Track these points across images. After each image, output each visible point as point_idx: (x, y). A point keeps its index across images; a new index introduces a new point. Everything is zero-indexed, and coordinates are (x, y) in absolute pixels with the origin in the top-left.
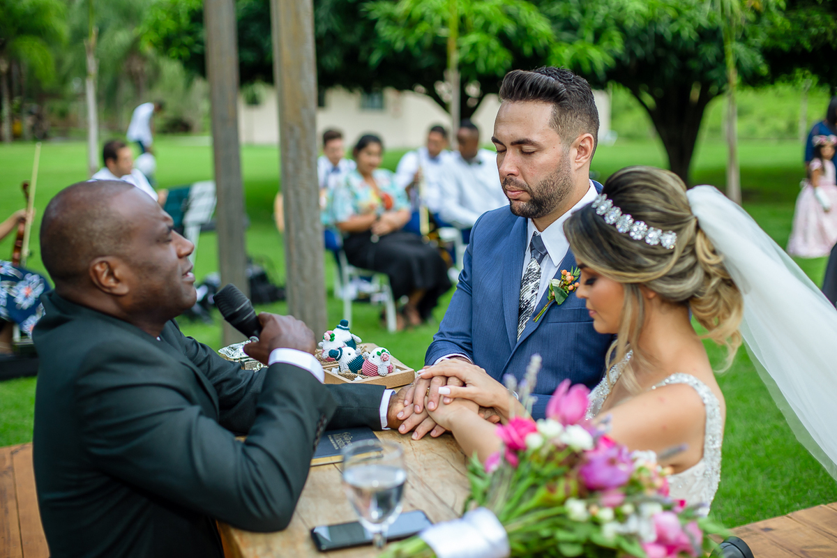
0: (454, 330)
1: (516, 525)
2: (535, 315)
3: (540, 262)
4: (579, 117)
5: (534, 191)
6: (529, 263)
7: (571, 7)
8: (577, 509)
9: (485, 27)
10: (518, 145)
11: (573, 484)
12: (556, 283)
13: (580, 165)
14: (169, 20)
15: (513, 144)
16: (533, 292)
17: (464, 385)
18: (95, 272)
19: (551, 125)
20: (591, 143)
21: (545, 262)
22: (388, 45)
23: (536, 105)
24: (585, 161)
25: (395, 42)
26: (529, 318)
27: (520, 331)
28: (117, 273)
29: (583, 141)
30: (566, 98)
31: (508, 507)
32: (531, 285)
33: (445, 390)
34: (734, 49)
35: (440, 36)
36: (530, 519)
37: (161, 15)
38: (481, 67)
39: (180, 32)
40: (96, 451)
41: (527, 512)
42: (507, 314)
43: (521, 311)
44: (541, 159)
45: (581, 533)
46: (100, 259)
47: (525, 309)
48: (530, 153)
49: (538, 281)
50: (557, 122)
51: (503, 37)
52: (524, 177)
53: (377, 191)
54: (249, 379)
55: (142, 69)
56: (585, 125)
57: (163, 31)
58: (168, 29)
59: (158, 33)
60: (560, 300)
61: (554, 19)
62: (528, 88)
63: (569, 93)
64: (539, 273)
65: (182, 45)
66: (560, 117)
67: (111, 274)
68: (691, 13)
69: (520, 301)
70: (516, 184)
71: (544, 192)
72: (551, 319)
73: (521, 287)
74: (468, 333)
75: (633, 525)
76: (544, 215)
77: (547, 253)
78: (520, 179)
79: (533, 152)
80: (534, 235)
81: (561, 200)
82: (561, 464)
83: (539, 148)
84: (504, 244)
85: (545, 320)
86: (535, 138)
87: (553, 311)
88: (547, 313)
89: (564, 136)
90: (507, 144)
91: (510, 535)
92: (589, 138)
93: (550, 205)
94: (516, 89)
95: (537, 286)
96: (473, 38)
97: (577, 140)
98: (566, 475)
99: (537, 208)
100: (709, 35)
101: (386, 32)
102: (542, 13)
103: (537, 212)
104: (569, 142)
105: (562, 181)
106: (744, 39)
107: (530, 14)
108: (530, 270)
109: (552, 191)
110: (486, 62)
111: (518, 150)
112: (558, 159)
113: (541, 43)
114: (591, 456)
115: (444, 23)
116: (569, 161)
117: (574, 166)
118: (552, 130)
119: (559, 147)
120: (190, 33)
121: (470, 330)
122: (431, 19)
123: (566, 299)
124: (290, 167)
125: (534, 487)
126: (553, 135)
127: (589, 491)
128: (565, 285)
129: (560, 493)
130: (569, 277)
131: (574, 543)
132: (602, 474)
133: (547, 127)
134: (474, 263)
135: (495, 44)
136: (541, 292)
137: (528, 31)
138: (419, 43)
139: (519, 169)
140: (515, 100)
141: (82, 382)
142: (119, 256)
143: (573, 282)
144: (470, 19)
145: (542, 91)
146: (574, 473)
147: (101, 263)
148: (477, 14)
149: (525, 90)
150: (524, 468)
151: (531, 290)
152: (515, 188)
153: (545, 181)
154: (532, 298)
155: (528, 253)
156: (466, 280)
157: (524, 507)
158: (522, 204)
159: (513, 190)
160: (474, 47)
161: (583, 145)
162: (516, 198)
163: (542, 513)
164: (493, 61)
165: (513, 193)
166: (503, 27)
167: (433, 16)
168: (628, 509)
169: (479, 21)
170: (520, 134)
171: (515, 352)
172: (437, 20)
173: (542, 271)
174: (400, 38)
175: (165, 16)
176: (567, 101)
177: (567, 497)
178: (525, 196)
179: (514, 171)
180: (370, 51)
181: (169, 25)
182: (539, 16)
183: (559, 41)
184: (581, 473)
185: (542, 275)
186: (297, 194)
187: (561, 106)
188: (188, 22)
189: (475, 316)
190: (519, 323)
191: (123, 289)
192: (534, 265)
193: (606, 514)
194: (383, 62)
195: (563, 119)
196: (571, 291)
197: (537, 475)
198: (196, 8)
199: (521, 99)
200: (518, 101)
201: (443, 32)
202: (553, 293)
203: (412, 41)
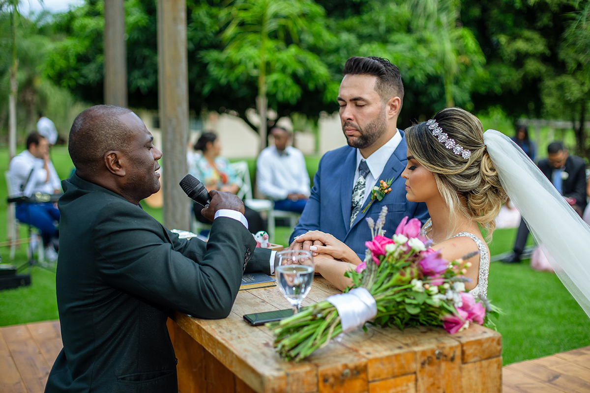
0: (308, 223)
1: (381, 296)
2: (363, 209)
3: (365, 178)
4: (392, 86)
5: (363, 130)
6: (358, 178)
7: (341, 58)
8: (417, 285)
9: (283, 70)
10: (354, 101)
11: (415, 270)
12: (377, 188)
13: (392, 116)
14: (61, 60)
15: (351, 100)
16: (361, 196)
17: (324, 245)
18: (108, 159)
19: (375, 89)
20: (399, 103)
21: (368, 178)
22: (216, 81)
23: (366, 77)
24: (395, 114)
25: (220, 79)
26: (358, 212)
27: (352, 220)
28: (120, 162)
29: (394, 101)
30: (385, 74)
31: (376, 286)
32: (360, 192)
33: (314, 248)
34: (451, 90)
35: (252, 75)
36: (389, 292)
37: (57, 58)
38: (280, 97)
39: (70, 68)
40: (105, 271)
41: (387, 289)
42: (344, 210)
43: (353, 208)
44: (368, 110)
45: (420, 300)
46: (111, 152)
47: (355, 207)
48: (362, 106)
49: (364, 189)
50: (379, 88)
51: (295, 77)
52: (357, 121)
53: (218, 171)
54: (184, 244)
55: (33, 99)
56: (395, 92)
57: (57, 67)
58: (61, 66)
59: (53, 69)
60: (380, 198)
61: (330, 66)
62: (362, 66)
63: (387, 71)
64: (364, 184)
65: (70, 78)
66: (381, 84)
67: (117, 163)
68: (422, 64)
69: (352, 202)
70: (352, 125)
71: (370, 131)
72: (373, 212)
73: (353, 193)
74: (318, 225)
75: (450, 295)
76: (368, 146)
77: (370, 172)
78: (354, 123)
79: (363, 106)
80: (361, 161)
81: (379, 137)
82: (406, 261)
83: (368, 103)
84: (341, 169)
85: (369, 212)
86: (366, 96)
87: (375, 206)
88: (370, 209)
89: (383, 97)
90: (347, 100)
91: (377, 302)
92: (398, 100)
93: (372, 140)
94: (354, 67)
95: (363, 192)
96: (275, 76)
97: (390, 100)
98: (410, 266)
99: (364, 142)
100: (434, 80)
101: (215, 71)
102: (322, 61)
103: (364, 145)
104: (386, 101)
105: (380, 126)
106: (457, 82)
107: (314, 62)
108: (359, 182)
109: (374, 131)
110: (283, 93)
111: (354, 105)
112: (379, 111)
113: (321, 82)
114: (425, 255)
115: (256, 67)
116: (385, 112)
117: (388, 117)
118: (376, 92)
119: (380, 104)
120: (76, 69)
121: (319, 223)
122: (246, 63)
123: (383, 198)
124: (169, 145)
125: (390, 275)
126: (376, 95)
127: (425, 274)
128: (382, 189)
129: (408, 276)
130: (385, 184)
131: (416, 306)
132: (432, 264)
133: (373, 90)
134: (322, 181)
135: (289, 81)
136: (366, 196)
137: (312, 73)
138: (237, 80)
139: (354, 116)
140: (353, 74)
141: (98, 228)
142: (122, 151)
143: (387, 188)
144: (272, 64)
145: (370, 68)
146: (415, 265)
147: (112, 154)
148: (278, 60)
149: (360, 68)
150: (384, 264)
151: (359, 194)
152: (351, 128)
153: (370, 124)
154: (360, 200)
155: (357, 173)
156: (316, 192)
157: (384, 286)
158: (355, 139)
159: (350, 129)
160: (275, 83)
161: (394, 104)
162: (351, 134)
163: (396, 289)
164: (289, 93)
165: (350, 131)
166: (295, 70)
167: (248, 61)
168: (446, 286)
169: (278, 66)
170: (356, 93)
171: (349, 234)
172: (250, 65)
173: (366, 183)
174: (224, 76)
175: (59, 57)
176: (385, 76)
177: (412, 278)
178: (357, 133)
179: (351, 117)
180: (203, 85)
181: (61, 63)
182: (320, 63)
183: (332, 80)
184: (420, 264)
185: (366, 186)
186: (173, 164)
187: (381, 78)
188: (75, 62)
189: (322, 213)
190: (351, 215)
191: (122, 172)
192: (361, 179)
193: (434, 289)
194: (212, 93)
195: (382, 86)
196: (386, 193)
197: (393, 267)
198: (81, 53)
199: (357, 73)
200: (355, 75)
201: (255, 73)
202: (375, 194)
203: (232, 77)
